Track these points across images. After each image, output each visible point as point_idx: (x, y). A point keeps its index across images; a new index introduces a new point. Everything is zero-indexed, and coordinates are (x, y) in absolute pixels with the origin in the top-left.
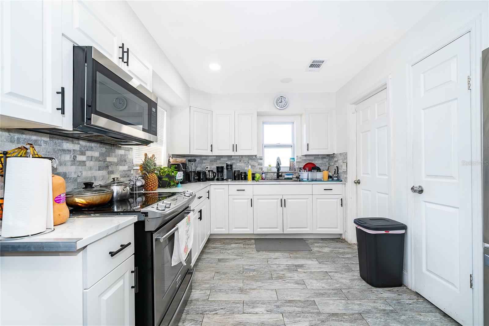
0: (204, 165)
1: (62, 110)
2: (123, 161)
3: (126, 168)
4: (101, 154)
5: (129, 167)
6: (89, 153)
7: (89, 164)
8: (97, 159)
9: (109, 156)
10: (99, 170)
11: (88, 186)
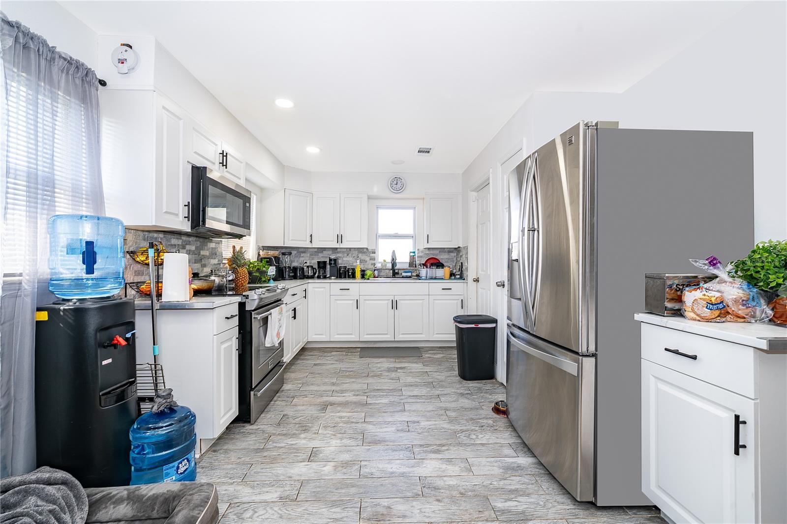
0: (302, 259)
1: (188, 218)
3: (216, 261)
8: (193, 253)
9: (203, 249)
11: (196, 275)
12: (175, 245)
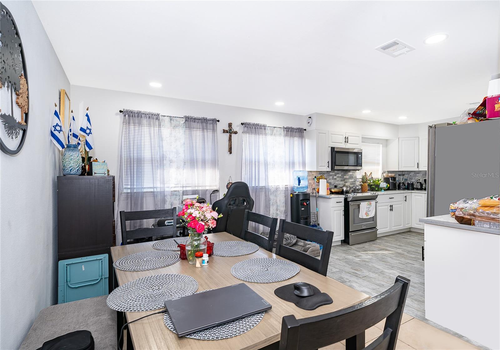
0: (417, 177)
1: (328, 166)
2: (351, 177)
3: (353, 180)
4: (342, 175)
5: (354, 180)
6: (337, 175)
7: (337, 179)
8: (340, 177)
9: (345, 176)
10: (341, 181)
11: (336, 187)
12: (332, 175)
